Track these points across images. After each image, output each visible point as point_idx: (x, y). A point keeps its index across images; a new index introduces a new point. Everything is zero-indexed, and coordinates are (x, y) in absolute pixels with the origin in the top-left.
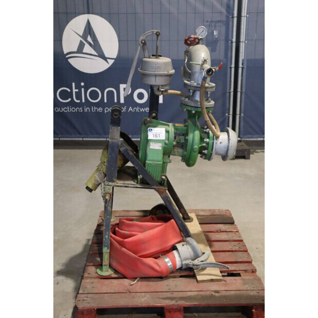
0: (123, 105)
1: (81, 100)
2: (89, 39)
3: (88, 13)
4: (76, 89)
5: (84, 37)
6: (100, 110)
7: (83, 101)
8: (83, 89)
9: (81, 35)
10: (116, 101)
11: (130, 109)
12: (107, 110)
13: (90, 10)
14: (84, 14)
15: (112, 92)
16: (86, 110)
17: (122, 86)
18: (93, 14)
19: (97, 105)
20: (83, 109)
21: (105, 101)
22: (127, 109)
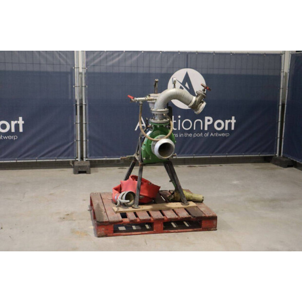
0: (206, 132)
1: (178, 128)
2: (187, 85)
3: (187, 67)
4: (174, 120)
5: (183, 83)
6: (190, 135)
7: (179, 129)
8: (179, 121)
9: (181, 82)
10: (202, 129)
11: (212, 134)
12: (195, 135)
13: (189, 65)
14: (185, 68)
15: (200, 122)
16: (180, 136)
17: (207, 118)
18: (190, 68)
19: (189, 132)
20: (179, 135)
21: (195, 129)
22: (210, 134)
